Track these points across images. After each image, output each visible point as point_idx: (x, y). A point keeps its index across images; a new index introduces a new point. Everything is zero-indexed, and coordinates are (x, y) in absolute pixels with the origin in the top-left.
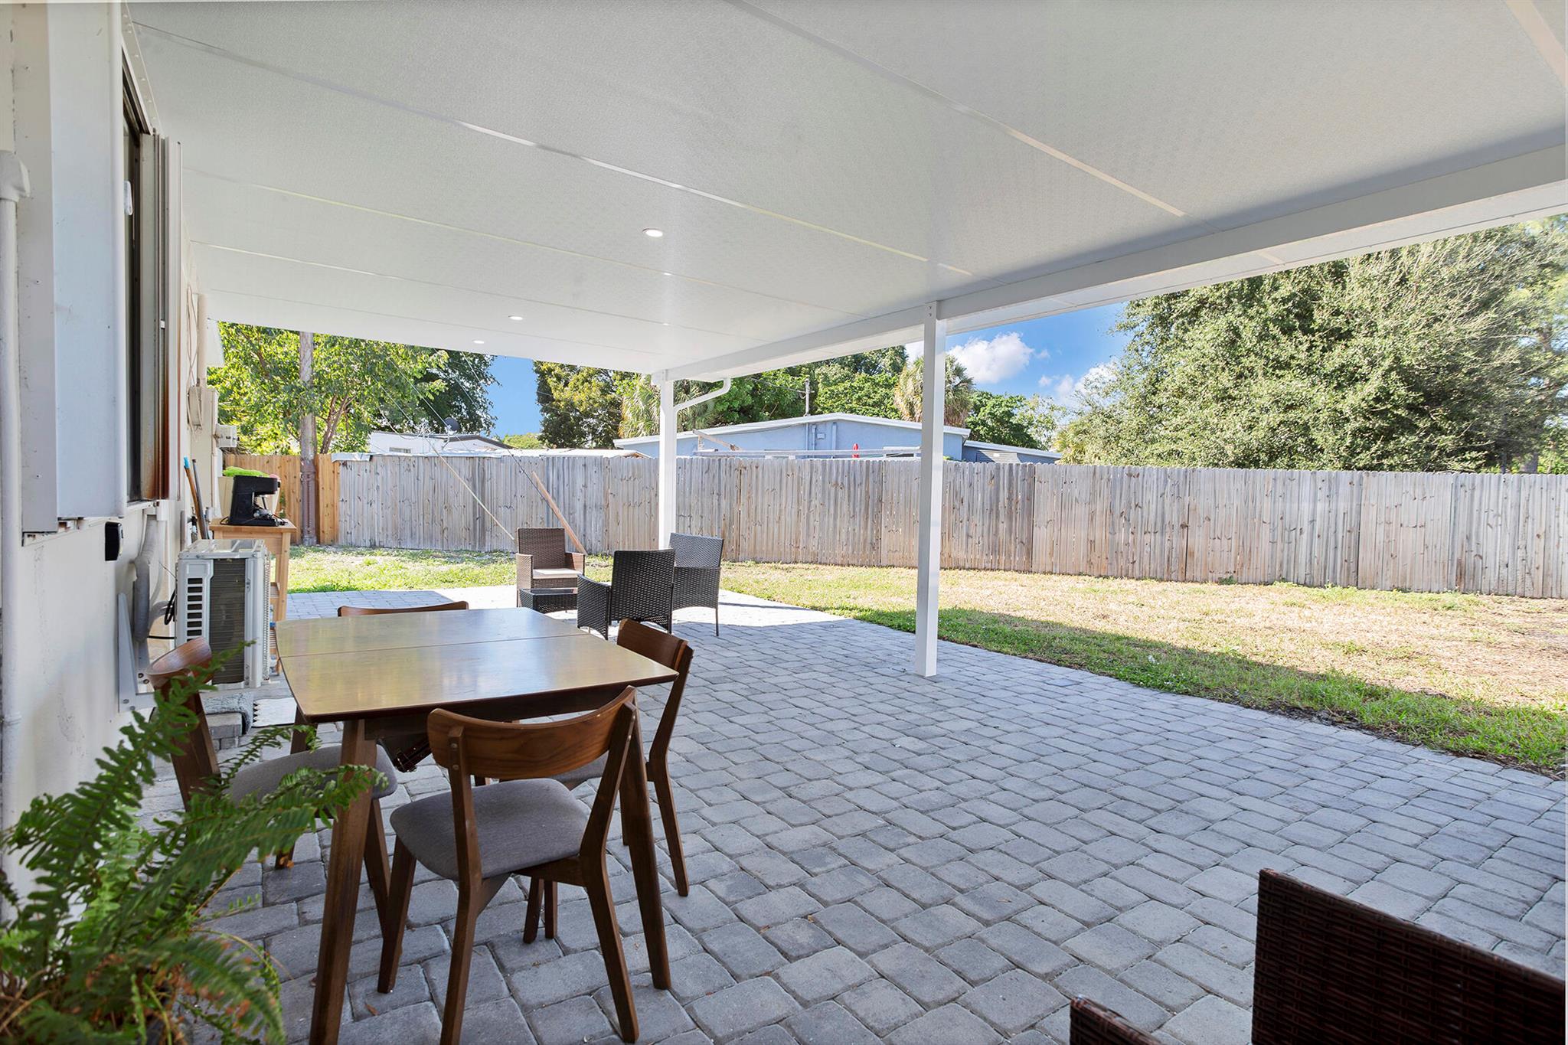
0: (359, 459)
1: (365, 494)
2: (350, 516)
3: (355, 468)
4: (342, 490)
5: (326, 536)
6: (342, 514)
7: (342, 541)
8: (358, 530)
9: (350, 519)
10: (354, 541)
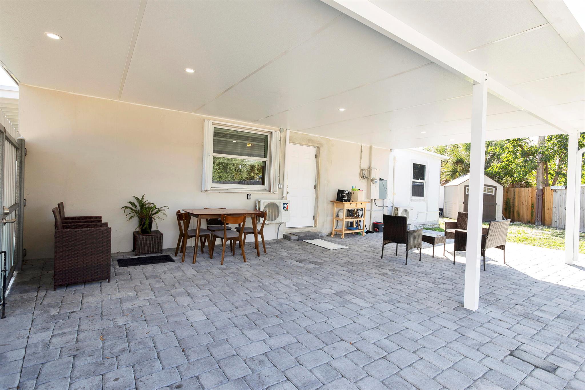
0: (561, 189)
1: (563, 205)
2: (557, 214)
3: (559, 193)
4: (554, 202)
5: (546, 222)
6: (554, 212)
7: (553, 225)
8: (560, 221)
9: (557, 216)
10: (558, 226)
